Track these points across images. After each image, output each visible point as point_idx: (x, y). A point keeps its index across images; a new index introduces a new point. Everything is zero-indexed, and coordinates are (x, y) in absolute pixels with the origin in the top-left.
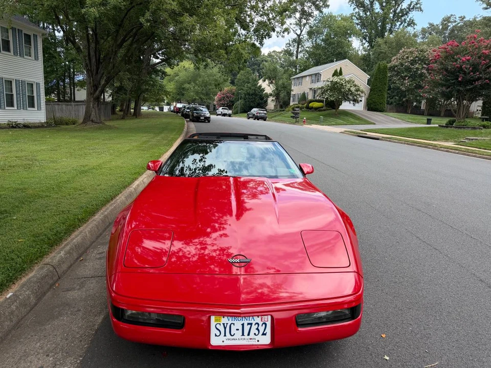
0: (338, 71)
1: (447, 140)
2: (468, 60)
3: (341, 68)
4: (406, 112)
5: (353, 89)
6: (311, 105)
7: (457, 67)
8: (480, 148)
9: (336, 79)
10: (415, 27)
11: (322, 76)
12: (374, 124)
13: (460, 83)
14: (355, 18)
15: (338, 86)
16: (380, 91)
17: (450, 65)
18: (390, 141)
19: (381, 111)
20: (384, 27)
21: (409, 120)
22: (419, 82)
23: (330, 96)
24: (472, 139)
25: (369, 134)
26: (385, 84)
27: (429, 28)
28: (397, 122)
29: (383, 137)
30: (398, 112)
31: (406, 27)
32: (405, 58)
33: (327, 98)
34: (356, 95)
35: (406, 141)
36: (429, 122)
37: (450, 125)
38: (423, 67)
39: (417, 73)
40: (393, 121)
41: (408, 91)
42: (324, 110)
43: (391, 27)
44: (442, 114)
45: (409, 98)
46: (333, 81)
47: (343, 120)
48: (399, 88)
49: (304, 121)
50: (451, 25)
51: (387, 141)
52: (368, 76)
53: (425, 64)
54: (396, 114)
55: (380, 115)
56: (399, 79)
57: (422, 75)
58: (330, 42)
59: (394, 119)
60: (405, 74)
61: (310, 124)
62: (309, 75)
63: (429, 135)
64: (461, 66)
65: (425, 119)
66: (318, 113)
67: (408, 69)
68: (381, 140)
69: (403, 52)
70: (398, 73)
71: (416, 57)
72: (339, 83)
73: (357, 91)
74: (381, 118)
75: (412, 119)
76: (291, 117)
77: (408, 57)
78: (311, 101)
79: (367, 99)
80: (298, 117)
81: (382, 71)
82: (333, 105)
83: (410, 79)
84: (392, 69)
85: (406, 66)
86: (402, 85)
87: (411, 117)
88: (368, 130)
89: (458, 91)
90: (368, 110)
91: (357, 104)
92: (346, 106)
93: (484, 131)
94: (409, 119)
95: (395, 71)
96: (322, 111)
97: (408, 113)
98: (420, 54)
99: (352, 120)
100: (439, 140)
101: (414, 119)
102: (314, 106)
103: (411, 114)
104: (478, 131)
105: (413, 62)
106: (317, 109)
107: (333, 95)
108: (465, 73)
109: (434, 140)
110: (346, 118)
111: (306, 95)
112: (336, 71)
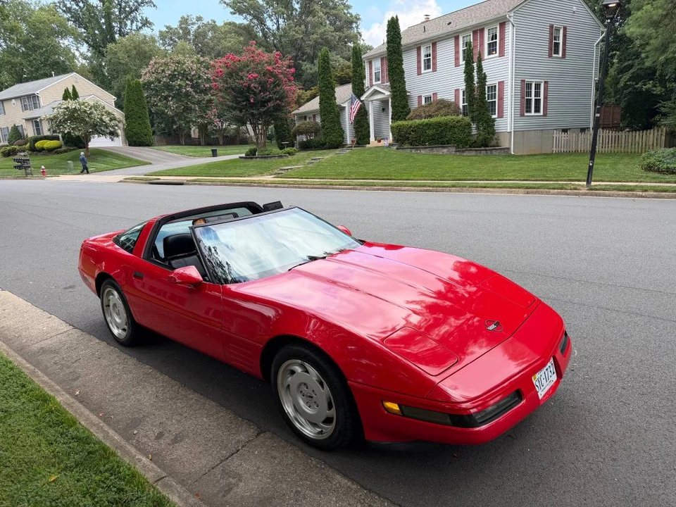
0: (71, 91)
1: (262, 174)
2: (255, 78)
3: (74, 87)
4: (179, 143)
5: (106, 119)
6: (38, 144)
7: (245, 86)
8: (302, 178)
9: (72, 104)
10: (153, 27)
11: (41, 99)
12: (151, 164)
13: (252, 105)
14: (61, 11)
15: (79, 115)
16: (140, 117)
17: (237, 83)
18: (200, 184)
19: (149, 145)
20: (110, 27)
21: (191, 154)
22: (187, 103)
23: (73, 129)
24: (287, 169)
25: (163, 179)
26: (144, 108)
27: (167, 32)
28: (178, 159)
29: (187, 181)
30: (168, 143)
31: (141, 28)
32: (159, 71)
33: (69, 133)
34: (113, 127)
35: (230, 181)
36: (214, 154)
37: (251, 155)
38: (187, 84)
39: (181, 92)
40: (170, 156)
41: (176, 115)
42: (65, 151)
43: (121, 27)
44: (221, 142)
45: (180, 125)
46: (68, 107)
47: (104, 162)
48: (163, 113)
49: (43, 172)
50: (193, 28)
51: (195, 184)
52: (114, 97)
53: (187, 79)
54: (169, 147)
55: (151, 151)
56: (160, 100)
57: (187, 94)
58: (34, 46)
59: (171, 154)
60: (166, 93)
61: (56, 174)
62: (15, 98)
63: (238, 171)
64: (249, 85)
65: (208, 150)
66: (56, 156)
67: (168, 87)
68: (187, 184)
69: (156, 63)
70: (157, 92)
71: (175, 70)
72: (79, 110)
73: (111, 120)
74: (153, 154)
75: (192, 152)
76: (15, 167)
77: (163, 71)
78: (36, 140)
79: (125, 130)
80: (29, 167)
81: (136, 89)
82: (77, 142)
83: (175, 100)
84: (148, 85)
85: (164, 82)
86: (166, 108)
87: (190, 150)
88: (156, 173)
89: (253, 115)
90: (129, 145)
91: (116, 139)
92: (97, 142)
93: (290, 158)
94: (190, 152)
95: (151, 89)
96: (61, 152)
97: (182, 145)
98: (178, 67)
99: (118, 162)
100: (253, 175)
101: (195, 152)
102: (45, 146)
103: (186, 144)
104: (285, 159)
105: (173, 77)
106: (51, 151)
107: (77, 127)
108: (255, 94)
109: (249, 176)
110: (107, 159)
111: (20, 129)
112: (67, 91)
